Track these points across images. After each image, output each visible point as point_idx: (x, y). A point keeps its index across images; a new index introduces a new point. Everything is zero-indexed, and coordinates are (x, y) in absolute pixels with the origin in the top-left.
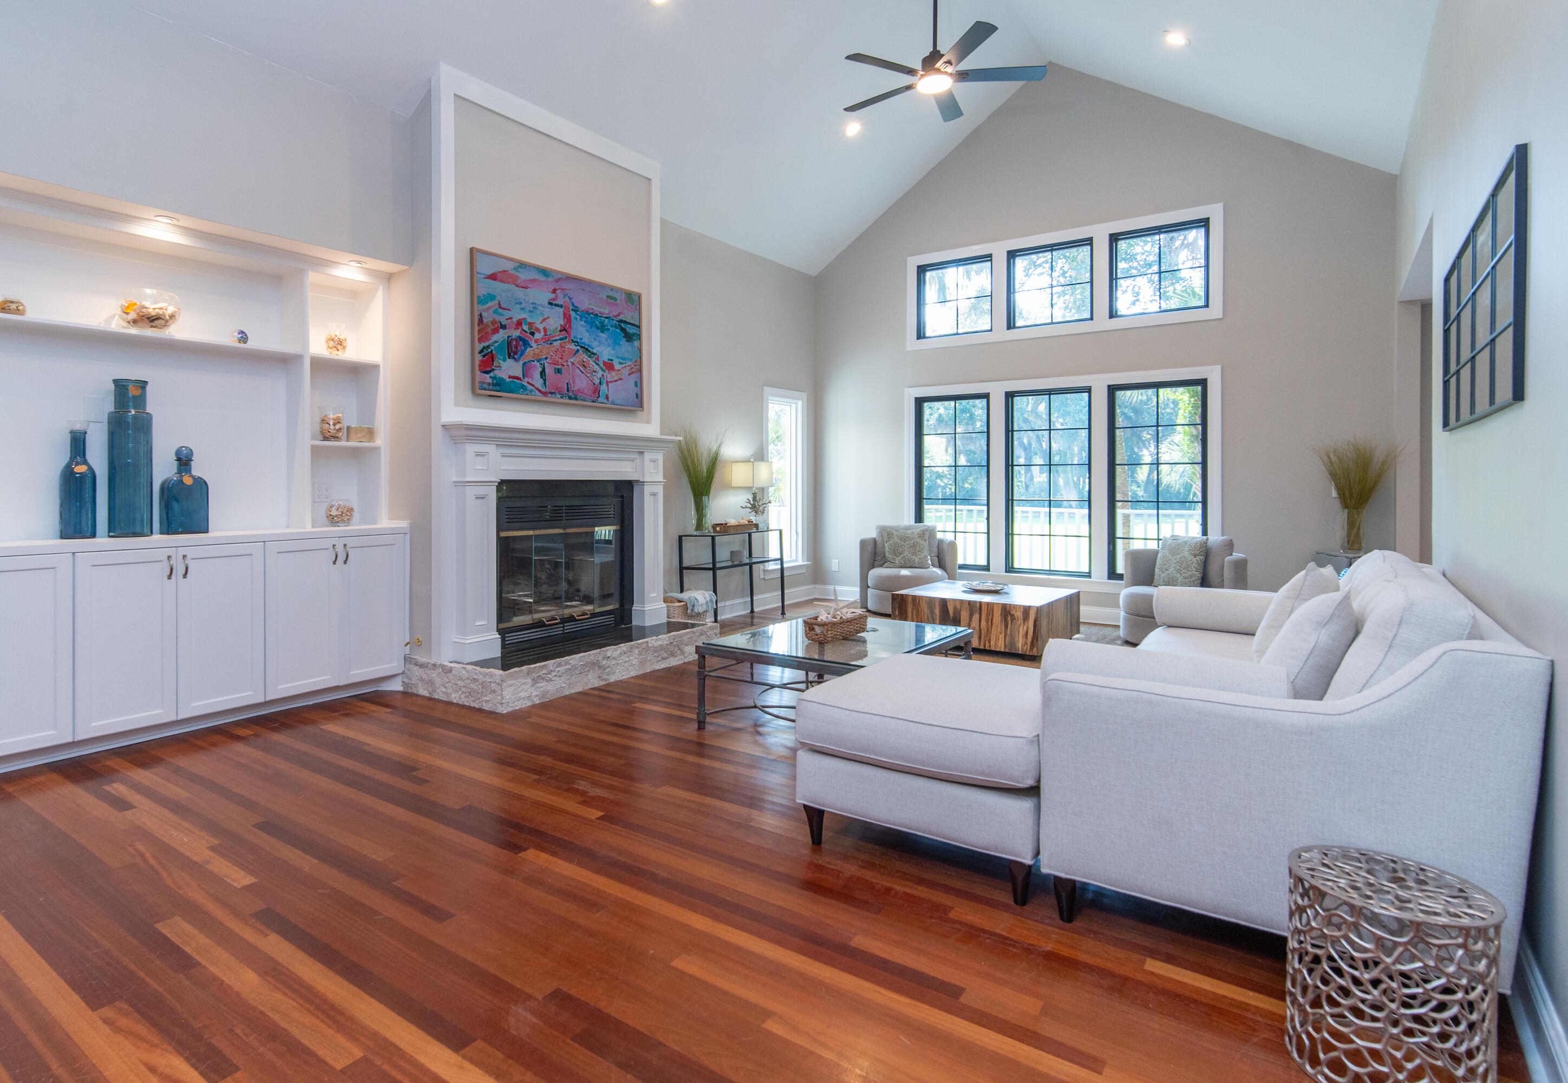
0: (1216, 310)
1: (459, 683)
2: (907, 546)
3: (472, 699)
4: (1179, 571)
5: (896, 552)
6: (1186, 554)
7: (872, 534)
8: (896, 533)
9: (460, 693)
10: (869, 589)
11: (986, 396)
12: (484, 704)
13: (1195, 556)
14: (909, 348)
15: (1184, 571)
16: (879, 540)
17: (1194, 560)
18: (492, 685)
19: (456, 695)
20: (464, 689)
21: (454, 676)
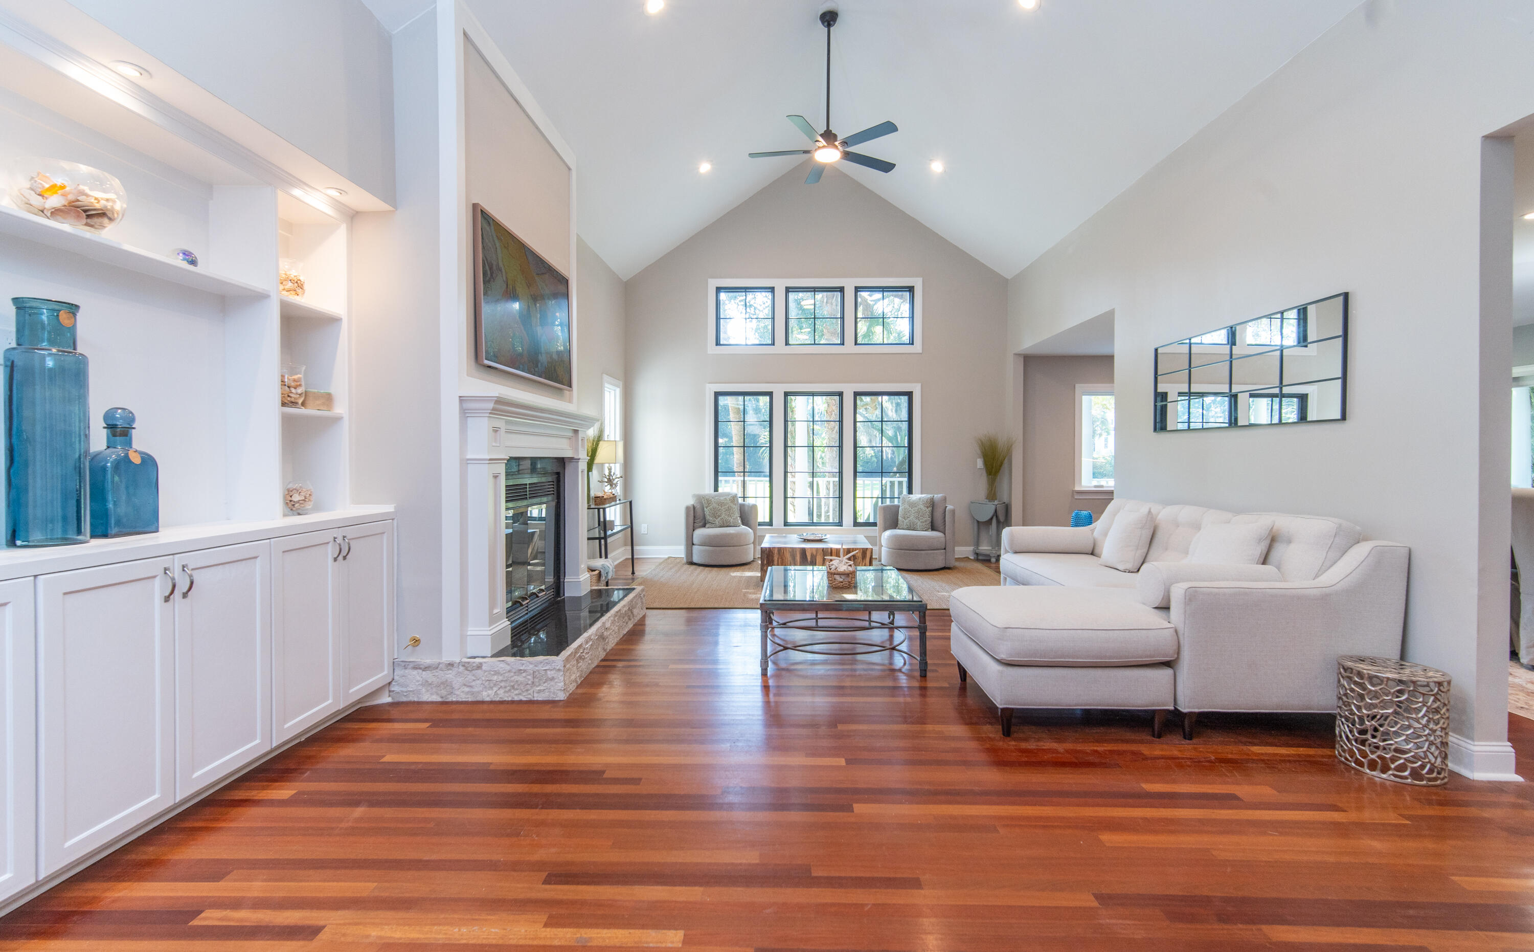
0: (918, 347)
1: (495, 678)
2: (724, 510)
3: (517, 692)
4: (917, 518)
5: (715, 516)
6: (922, 507)
7: (691, 502)
8: (713, 500)
9: (495, 689)
10: (694, 547)
11: (770, 394)
12: (536, 695)
13: (928, 507)
14: (710, 352)
15: (921, 518)
16: (698, 506)
17: (927, 510)
18: (549, 672)
19: (490, 692)
20: (503, 684)
21: (485, 671)
